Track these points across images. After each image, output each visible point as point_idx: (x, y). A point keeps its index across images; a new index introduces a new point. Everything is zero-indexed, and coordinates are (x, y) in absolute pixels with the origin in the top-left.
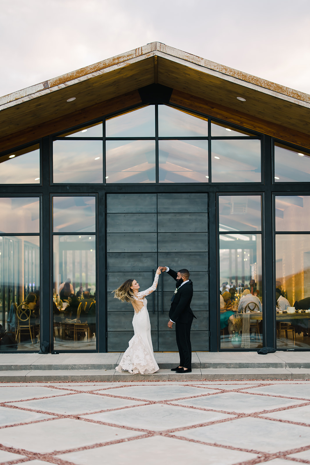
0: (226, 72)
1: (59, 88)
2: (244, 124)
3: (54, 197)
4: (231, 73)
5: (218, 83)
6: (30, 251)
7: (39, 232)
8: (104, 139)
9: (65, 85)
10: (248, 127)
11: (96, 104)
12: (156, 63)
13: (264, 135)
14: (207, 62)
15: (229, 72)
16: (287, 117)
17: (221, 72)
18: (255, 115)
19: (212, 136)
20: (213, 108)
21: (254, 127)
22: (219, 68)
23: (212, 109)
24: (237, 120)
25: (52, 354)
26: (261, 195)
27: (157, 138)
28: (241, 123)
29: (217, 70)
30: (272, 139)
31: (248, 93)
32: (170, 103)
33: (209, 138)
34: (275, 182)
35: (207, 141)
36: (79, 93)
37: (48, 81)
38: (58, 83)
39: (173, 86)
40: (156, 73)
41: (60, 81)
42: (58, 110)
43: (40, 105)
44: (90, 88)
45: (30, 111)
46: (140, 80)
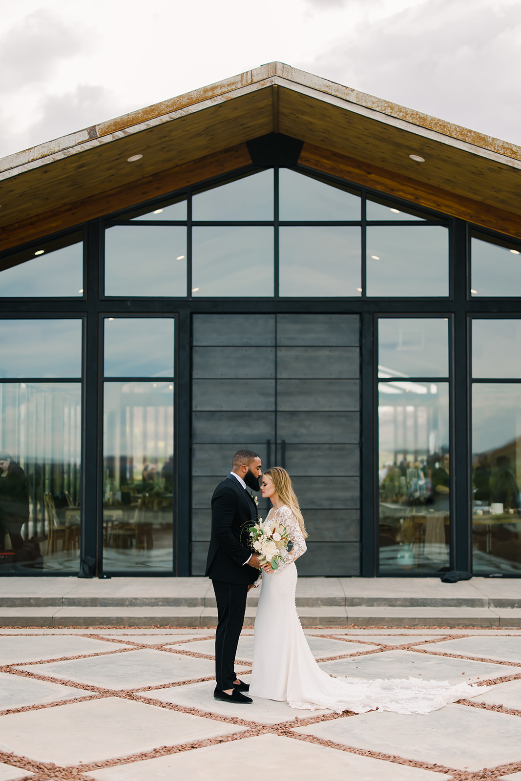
0: (391, 113)
1: (113, 137)
2: (421, 201)
3: (105, 319)
4: (401, 114)
7: (81, 377)
8: (189, 223)
9: (124, 132)
10: (427, 204)
11: (177, 166)
12: (275, 97)
13: (454, 219)
14: (360, 96)
15: (398, 113)
16: (494, 188)
17: (383, 112)
18: (440, 186)
19: (367, 220)
20: (370, 173)
21: (438, 205)
22: (380, 105)
23: (369, 176)
24: (409, 194)
25: (99, 578)
26: (448, 318)
27: (276, 223)
28: (416, 198)
29: (377, 109)
30: (467, 225)
31: (428, 147)
32: (298, 164)
33: (364, 223)
34: (472, 296)
35: (359, 228)
36: (148, 147)
37: (95, 126)
38: (113, 130)
39: (304, 136)
40: (276, 114)
41: (115, 125)
42: (113, 175)
43: (83, 167)
44: (166, 139)
45: (67, 177)
46: (250, 127)
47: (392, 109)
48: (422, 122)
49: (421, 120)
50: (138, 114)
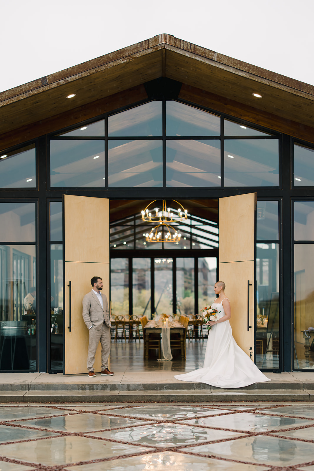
0: (240, 67)
1: (58, 84)
2: (261, 123)
3: (51, 203)
4: (247, 68)
5: (231, 78)
6: (19, 261)
7: (35, 241)
8: (106, 138)
9: (65, 81)
10: (265, 125)
11: (98, 100)
12: (164, 56)
13: (282, 134)
14: (220, 56)
15: (244, 67)
16: (308, 115)
17: (235, 67)
18: (272, 113)
19: (225, 135)
20: (226, 104)
21: (272, 125)
22: (232, 62)
23: (225, 106)
24: (253, 118)
25: (49, 374)
26: (278, 201)
27: (164, 138)
28: (257, 121)
29: (231, 65)
30: (291, 139)
31: (264, 89)
32: (178, 99)
33: (222, 138)
34: (294, 186)
35: (219, 141)
36: (80, 89)
37: (46, 76)
38: (58, 80)
39: (182, 80)
40: (164, 65)
41: (59, 76)
42: (55, 107)
43: (37, 103)
44: (92, 84)
45: (26, 109)
46: (147, 74)
47: (240, 65)
48: (260, 73)
49: (260, 72)
50: (74, 68)
